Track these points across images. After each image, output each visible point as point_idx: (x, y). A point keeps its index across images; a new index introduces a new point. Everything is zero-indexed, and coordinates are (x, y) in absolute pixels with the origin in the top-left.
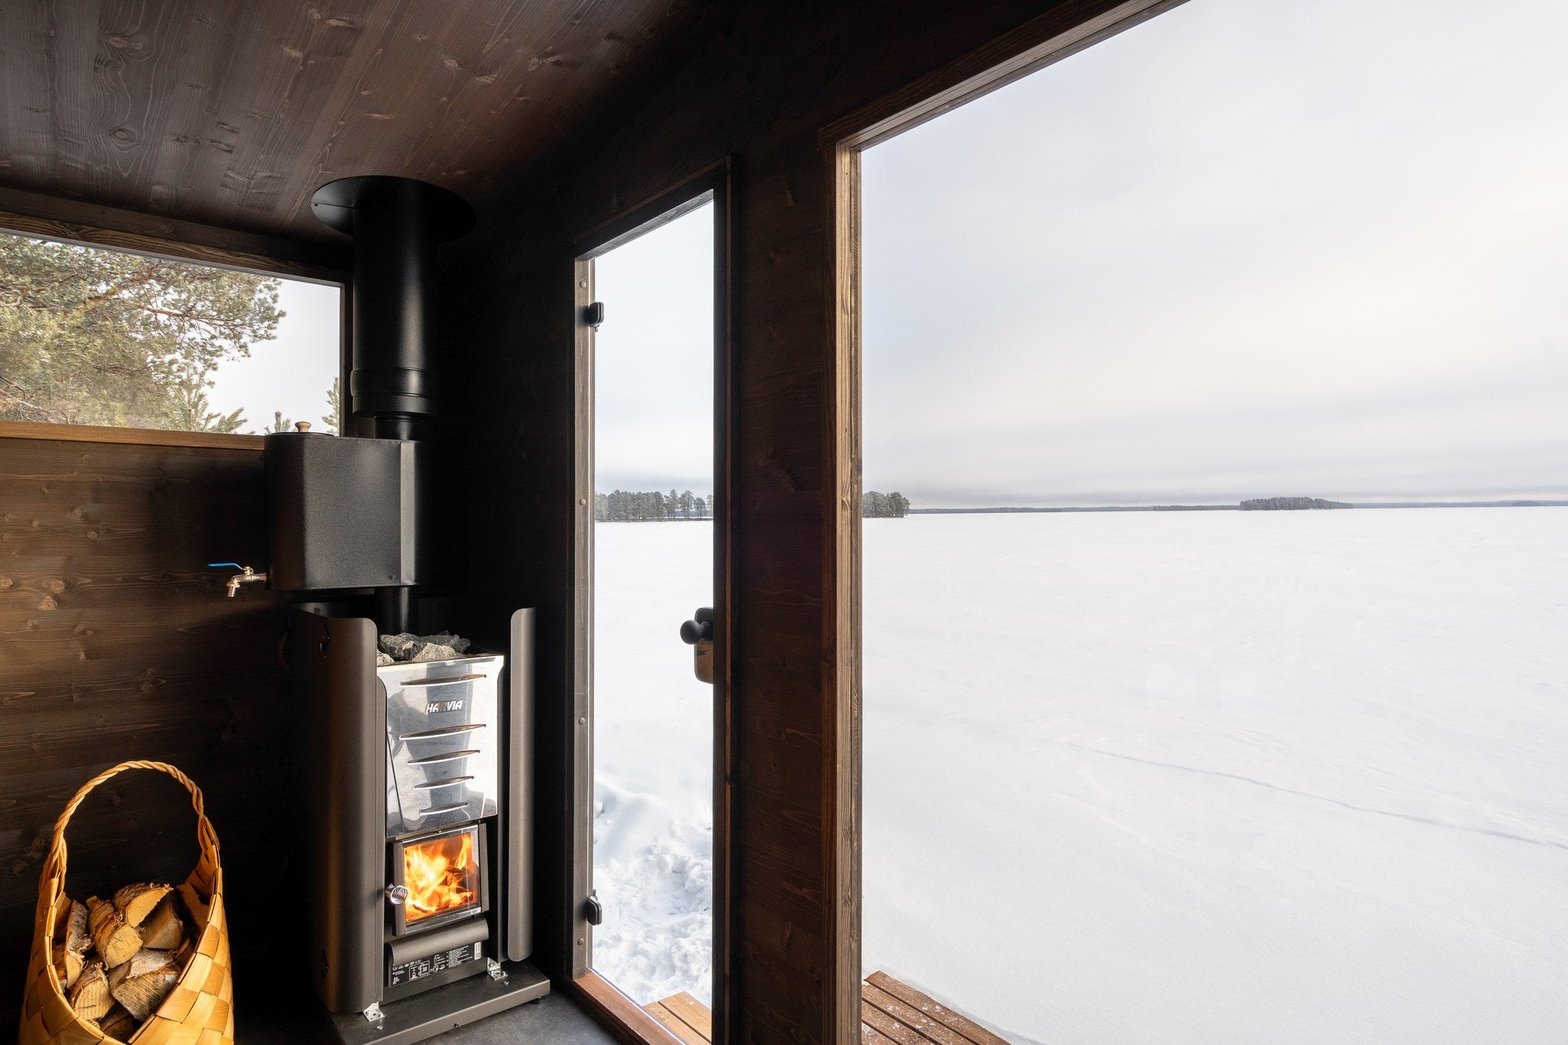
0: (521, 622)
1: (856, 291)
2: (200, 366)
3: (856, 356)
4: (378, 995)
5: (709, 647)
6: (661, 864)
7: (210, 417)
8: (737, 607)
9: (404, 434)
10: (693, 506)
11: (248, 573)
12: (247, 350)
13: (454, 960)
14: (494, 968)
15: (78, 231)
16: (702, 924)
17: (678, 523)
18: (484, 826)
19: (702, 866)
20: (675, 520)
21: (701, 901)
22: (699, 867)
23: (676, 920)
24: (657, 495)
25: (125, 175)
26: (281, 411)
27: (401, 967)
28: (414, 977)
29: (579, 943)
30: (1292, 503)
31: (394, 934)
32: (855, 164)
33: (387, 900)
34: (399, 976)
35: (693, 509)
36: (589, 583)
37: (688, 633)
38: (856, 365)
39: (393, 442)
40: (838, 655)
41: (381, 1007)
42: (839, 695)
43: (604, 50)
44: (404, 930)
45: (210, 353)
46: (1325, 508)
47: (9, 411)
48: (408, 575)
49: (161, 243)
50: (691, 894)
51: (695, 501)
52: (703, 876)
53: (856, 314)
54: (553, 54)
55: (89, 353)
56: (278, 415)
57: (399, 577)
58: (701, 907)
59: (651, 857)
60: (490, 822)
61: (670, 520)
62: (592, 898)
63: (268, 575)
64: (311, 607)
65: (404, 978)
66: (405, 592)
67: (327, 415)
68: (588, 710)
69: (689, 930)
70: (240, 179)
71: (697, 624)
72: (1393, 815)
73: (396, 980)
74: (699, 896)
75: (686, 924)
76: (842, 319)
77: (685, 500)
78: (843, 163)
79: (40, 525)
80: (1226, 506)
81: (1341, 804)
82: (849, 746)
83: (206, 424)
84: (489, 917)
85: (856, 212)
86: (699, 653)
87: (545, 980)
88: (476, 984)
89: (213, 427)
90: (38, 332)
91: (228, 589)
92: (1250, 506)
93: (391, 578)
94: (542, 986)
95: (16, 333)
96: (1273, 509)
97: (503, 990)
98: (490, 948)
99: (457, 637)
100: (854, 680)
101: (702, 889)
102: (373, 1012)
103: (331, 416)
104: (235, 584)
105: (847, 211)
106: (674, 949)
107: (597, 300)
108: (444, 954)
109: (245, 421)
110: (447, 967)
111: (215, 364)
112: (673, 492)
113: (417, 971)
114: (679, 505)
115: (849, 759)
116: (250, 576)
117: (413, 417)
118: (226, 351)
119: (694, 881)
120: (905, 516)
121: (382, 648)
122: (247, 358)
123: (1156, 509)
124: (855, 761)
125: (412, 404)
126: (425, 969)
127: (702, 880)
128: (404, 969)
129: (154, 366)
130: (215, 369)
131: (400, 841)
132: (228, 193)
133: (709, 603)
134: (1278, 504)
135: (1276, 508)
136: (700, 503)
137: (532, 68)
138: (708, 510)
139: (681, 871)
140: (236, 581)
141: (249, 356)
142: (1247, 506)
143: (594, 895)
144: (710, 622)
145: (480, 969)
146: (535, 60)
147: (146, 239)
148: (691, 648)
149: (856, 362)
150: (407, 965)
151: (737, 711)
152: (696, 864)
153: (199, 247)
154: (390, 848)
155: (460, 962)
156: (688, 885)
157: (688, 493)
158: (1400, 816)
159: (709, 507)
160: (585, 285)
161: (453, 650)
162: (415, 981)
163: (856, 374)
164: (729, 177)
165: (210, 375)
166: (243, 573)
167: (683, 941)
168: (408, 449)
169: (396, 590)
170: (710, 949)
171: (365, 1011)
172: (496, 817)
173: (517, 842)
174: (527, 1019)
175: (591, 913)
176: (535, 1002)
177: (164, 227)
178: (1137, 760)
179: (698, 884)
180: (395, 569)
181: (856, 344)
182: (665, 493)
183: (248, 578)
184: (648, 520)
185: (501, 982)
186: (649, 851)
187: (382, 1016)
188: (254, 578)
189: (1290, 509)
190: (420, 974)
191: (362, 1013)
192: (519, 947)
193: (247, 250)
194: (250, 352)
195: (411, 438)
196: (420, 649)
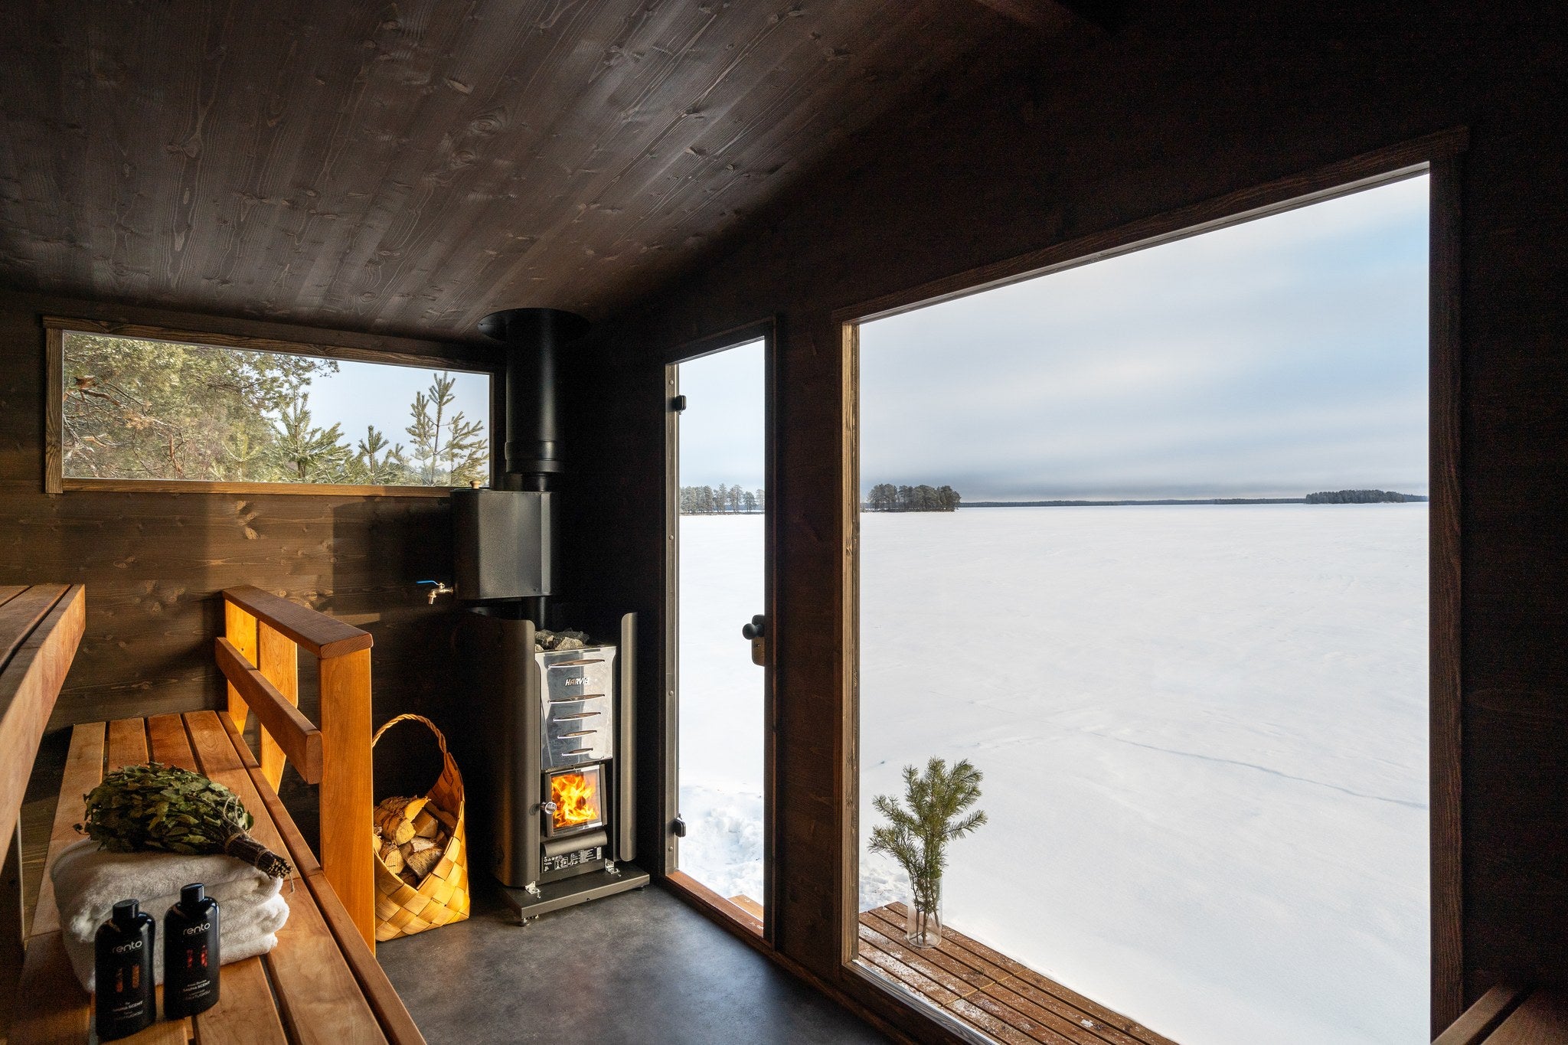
0: (628, 621)
1: (856, 415)
2: (294, 380)
3: (856, 457)
4: (536, 877)
5: (762, 641)
6: (719, 825)
7: (314, 432)
8: (780, 616)
9: (542, 488)
10: (742, 500)
11: (441, 587)
12: (337, 366)
13: (584, 856)
14: (610, 867)
15: (324, 350)
16: (755, 869)
17: (727, 516)
18: (603, 765)
19: (754, 826)
20: (725, 513)
21: (753, 853)
22: (752, 827)
23: (733, 867)
24: (707, 490)
25: (361, 314)
26: (373, 425)
27: (550, 860)
28: (558, 867)
29: (669, 850)
30: (1362, 496)
31: (546, 836)
32: (855, 333)
33: (543, 812)
34: (548, 866)
35: (742, 503)
36: (675, 595)
37: (748, 632)
38: (856, 463)
39: (536, 493)
40: (844, 648)
41: (537, 886)
42: (844, 672)
43: (691, 241)
44: (552, 833)
45: (302, 368)
46: (1398, 501)
47: (145, 428)
48: (546, 590)
49: (376, 354)
50: (744, 849)
51: (744, 495)
52: (755, 834)
53: (856, 430)
54: (657, 244)
55: (206, 374)
56: (371, 429)
57: (540, 590)
58: (754, 858)
59: (710, 819)
60: (607, 763)
61: (720, 513)
62: (678, 818)
63: (454, 589)
64: (477, 610)
65: (552, 867)
66: (543, 599)
67: (409, 426)
68: (675, 686)
69: (744, 873)
70: (435, 313)
71: (753, 626)
72: (1391, 801)
73: (547, 868)
74: (751, 849)
75: (741, 870)
76: (846, 434)
77: (734, 496)
78: (847, 331)
79: (303, 554)
80: (1291, 499)
81: (1344, 790)
82: (851, 705)
83: (311, 438)
84: (607, 829)
85: (856, 362)
86: (755, 646)
87: (644, 875)
88: (598, 876)
89: (317, 441)
90: (171, 360)
91: (428, 599)
92: (1317, 499)
93: (535, 590)
94: (644, 878)
95: (153, 361)
96: (1341, 503)
97: (617, 879)
98: (607, 852)
99: (582, 633)
100: (854, 663)
101: (754, 844)
102: (531, 888)
103: (413, 427)
104: (433, 595)
105: (849, 365)
106: (732, 887)
107: (681, 394)
108: (577, 853)
109: (342, 434)
110: (579, 863)
111: (308, 379)
112: (722, 486)
113: (560, 864)
114: (729, 499)
115: (851, 713)
116: (443, 590)
117: (548, 475)
118: (319, 367)
119: (748, 838)
120: (956, 510)
121: (538, 641)
122: (336, 373)
123: (1216, 502)
124: (855, 716)
125: (548, 466)
126: (565, 863)
127: (754, 837)
128: (552, 861)
129: (259, 384)
130: (308, 384)
131: (549, 773)
132: (424, 320)
133: (762, 612)
134: (1346, 497)
135: (1345, 502)
136: (749, 497)
137: (642, 252)
138: (757, 504)
139: (736, 831)
140: (434, 593)
141: (338, 371)
142: (1314, 499)
143: (680, 816)
144: (762, 624)
145: (600, 866)
146: (645, 248)
147: (365, 351)
148: (750, 641)
149: (856, 460)
150: (553, 859)
151: (781, 685)
152: (748, 825)
153: (400, 355)
154: (543, 776)
155: (587, 860)
156: (742, 841)
157: (738, 487)
158: (1397, 802)
159: (760, 501)
160: (672, 382)
161: (581, 643)
162: (558, 870)
163: (856, 468)
164: (775, 330)
165: (303, 389)
166: (438, 587)
167: (739, 881)
168: (546, 497)
169: (538, 599)
170: (762, 888)
171: (527, 887)
172: (612, 759)
173: (626, 778)
174: (635, 899)
175: (678, 829)
176: (638, 889)
177: (376, 342)
178: (1156, 749)
179: (750, 840)
180: (538, 584)
181: (856, 448)
182: (714, 488)
183: (442, 591)
184: (698, 514)
185: (616, 875)
186: (709, 814)
187: (539, 891)
188: (445, 591)
189: (1360, 502)
190: (562, 865)
191: (524, 888)
192: (628, 854)
193: (428, 354)
194: (339, 367)
195: (547, 489)
196: (560, 642)
